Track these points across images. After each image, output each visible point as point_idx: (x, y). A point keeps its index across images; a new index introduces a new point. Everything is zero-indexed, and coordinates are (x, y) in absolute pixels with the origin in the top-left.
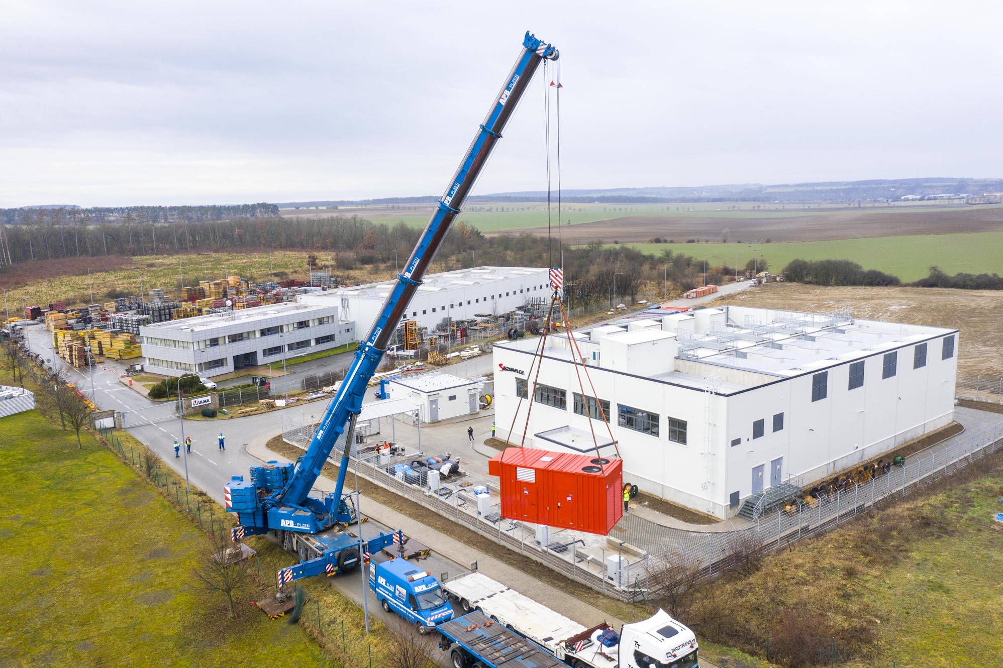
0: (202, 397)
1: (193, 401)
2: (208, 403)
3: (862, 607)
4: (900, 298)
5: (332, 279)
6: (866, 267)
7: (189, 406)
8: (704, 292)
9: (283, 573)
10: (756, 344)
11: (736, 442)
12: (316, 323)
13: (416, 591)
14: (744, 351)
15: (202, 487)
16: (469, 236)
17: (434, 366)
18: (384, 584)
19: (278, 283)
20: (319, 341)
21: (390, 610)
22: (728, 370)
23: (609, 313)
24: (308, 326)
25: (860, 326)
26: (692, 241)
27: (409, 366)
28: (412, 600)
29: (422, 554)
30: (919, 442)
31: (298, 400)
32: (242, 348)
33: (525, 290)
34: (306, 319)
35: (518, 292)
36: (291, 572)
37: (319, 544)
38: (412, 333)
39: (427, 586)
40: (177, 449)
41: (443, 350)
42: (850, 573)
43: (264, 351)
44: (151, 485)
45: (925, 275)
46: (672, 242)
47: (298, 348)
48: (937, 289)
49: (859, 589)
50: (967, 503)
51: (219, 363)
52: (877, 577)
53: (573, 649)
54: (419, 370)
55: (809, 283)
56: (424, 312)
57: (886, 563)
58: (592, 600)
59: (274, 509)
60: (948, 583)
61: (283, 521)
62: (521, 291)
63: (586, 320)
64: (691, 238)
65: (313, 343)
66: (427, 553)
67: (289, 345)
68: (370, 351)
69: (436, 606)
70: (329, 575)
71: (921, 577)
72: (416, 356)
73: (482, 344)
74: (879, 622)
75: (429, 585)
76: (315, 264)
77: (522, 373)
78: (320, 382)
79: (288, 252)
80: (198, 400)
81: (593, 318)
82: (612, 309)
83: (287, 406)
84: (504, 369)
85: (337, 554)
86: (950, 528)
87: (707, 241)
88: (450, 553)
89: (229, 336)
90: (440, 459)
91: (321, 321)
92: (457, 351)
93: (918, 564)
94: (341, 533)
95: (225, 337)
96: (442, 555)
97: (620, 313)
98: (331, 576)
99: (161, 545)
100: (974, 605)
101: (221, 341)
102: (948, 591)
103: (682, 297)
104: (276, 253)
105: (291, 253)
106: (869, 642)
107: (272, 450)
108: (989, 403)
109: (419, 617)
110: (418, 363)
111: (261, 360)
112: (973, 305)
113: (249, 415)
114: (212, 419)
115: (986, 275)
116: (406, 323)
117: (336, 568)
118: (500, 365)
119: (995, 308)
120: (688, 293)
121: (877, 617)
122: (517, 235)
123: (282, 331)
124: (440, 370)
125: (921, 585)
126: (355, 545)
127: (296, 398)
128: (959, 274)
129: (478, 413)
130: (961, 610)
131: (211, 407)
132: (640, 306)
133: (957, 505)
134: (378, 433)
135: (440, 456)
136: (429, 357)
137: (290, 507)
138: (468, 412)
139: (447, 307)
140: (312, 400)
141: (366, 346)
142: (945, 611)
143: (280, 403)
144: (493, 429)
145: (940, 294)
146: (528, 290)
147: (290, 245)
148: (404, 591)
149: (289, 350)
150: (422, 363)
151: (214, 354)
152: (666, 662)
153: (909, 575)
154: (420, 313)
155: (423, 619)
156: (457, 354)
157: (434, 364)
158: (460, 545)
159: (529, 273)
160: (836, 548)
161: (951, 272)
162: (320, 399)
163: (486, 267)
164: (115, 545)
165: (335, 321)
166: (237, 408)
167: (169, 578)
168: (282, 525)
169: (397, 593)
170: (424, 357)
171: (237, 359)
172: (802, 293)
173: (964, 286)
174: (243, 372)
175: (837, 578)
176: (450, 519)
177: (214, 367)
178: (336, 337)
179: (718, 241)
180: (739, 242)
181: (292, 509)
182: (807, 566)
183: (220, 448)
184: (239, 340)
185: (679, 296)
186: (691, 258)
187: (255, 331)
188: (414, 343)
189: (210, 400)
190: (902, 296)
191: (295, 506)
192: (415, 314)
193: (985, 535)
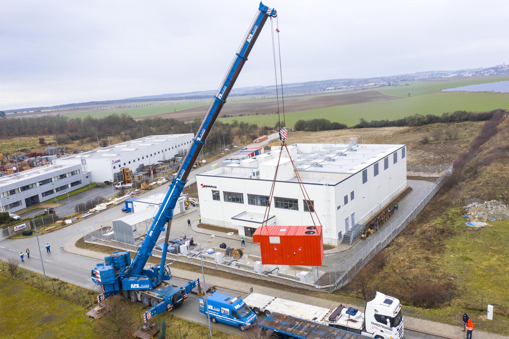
0: (20, 224)
1: (15, 228)
2: (24, 227)
3: (442, 273)
4: (352, 134)
5: (60, 150)
6: (332, 121)
7: (13, 231)
8: (262, 139)
9: (146, 314)
10: (324, 160)
11: (339, 208)
12: (70, 175)
13: (236, 309)
14: (321, 164)
15: (53, 276)
16: (128, 121)
17: (145, 191)
18: (212, 309)
19: (26, 155)
20: (73, 184)
21: (217, 322)
22: (323, 174)
23: (222, 154)
24: (66, 177)
25: (362, 147)
26: (242, 115)
27: (133, 192)
28: (234, 313)
29: (212, 289)
30: (398, 197)
31: (77, 218)
32: (29, 193)
33: (177, 146)
34: (64, 173)
35: (174, 147)
36: (150, 312)
37: (158, 294)
38: (127, 174)
39: (240, 305)
40: (22, 257)
41: (147, 182)
42: (428, 259)
43: (43, 194)
44: (17, 280)
45: (358, 122)
46: (232, 116)
47: (61, 190)
48: (365, 128)
49: (435, 266)
50: (453, 221)
51: (16, 204)
52: (439, 259)
53: (334, 321)
54: (138, 193)
55: (308, 131)
56: (129, 162)
57: (439, 252)
58: (316, 295)
59: (125, 279)
60: (469, 256)
61: (132, 285)
62: (176, 147)
63: (213, 158)
64: (241, 114)
65: (70, 186)
66: (214, 288)
67: (56, 189)
68: (178, 183)
69: (248, 314)
70: (169, 310)
71: (457, 256)
72: (134, 187)
73: (167, 176)
74: (453, 279)
75: (241, 304)
76: (44, 143)
77: (216, 187)
78: (87, 207)
79: (22, 138)
80: (18, 226)
81: (215, 157)
82: (223, 152)
83: (73, 223)
84: (204, 186)
85: (172, 297)
86: (453, 232)
87: (249, 115)
88: (227, 286)
89: (21, 188)
90: (182, 239)
91: (73, 174)
92: (154, 181)
93: (452, 250)
94: (167, 286)
95: (18, 188)
96: (223, 288)
97: (227, 153)
98: (170, 311)
99: (47, 314)
100: (486, 263)
101: (17, 192)
102: (471, 260)
103: (253, 143)
104: (15, 139)
105: (24, 138)
106: (455, 289)
107: (82, 248)
108: (416, 176)
109: (241, 322)
110: (136, 190)
111: (41, 199)
112: (384, 134)
113: (53, 231)
114: (30, 236)
115: (383, 121)
116: (123, 169)
117: (172, 306)
118: (202, 185)
119: (394, 135)
120: (255, 141)
121: (451, 277)
122: (153, 118)
123: (51, 181)
124: (149, 192)
125: (458, 259)
126: (180, 291)
127: (76, 218)
128: (373, 121)
129: (185, 212)
130: (482, 267)
131: (26, 230)
132: (235, 149)
133: (448, 222)
134: (135, 230)
135: (181, 237)
136: (142, 186)
137: (135, 276)
138: (180, 212)
139: (141, 159)
140: (86, 217)
141: (176, 181)
142: (476, 269)
143: (68, 222)
144: (200, 219)
145: (368, 131)
146: (179, 146)
147: (22, 134)
148: (228, 310)
149: (56, 191)
150: (139, 190)
151: (14, 199)
152: (394, 317)
153: (452, 256)
154: (127, 163)
155: (243, 322)
156: (155, 183)
157: (145, 189)
158: (229, 281)
159: (178, 137)
160: (413, 249)
161: (369, 121)
162: (90, 216)
163: (152, 136)
164: (15, 319)
165: (80, 173)
166: (43, 228)
167: (64, 331)
168: (131, 287)
169: (222, 312)
170: (139, 186)
171: (27, 200)
172: (307, 135)
173: (376, 127)
174: (32, 208)
175: (424, 263)
176: (212, 268)
177: (14, 207)
178: (82, 182)
179: (254, 114)
180: (264, 114)
181: (137, 278)
182: (407, 259)
183: (48, 252)
184: (27, 189)
185: (252, 142)
186: (248, 123)
187: (36, 183)
188: (129, 180)
189: (25, 226)
190: (352, 133)
191: (138, 275)
192: (125, 164)
193: (468, 233)
